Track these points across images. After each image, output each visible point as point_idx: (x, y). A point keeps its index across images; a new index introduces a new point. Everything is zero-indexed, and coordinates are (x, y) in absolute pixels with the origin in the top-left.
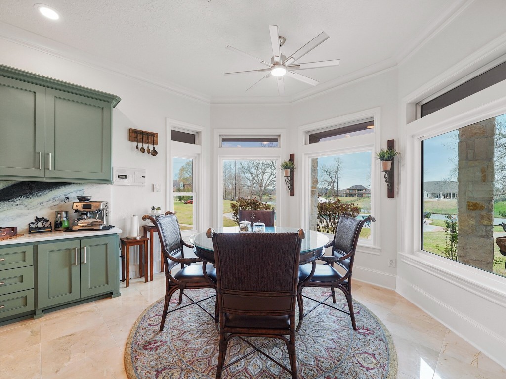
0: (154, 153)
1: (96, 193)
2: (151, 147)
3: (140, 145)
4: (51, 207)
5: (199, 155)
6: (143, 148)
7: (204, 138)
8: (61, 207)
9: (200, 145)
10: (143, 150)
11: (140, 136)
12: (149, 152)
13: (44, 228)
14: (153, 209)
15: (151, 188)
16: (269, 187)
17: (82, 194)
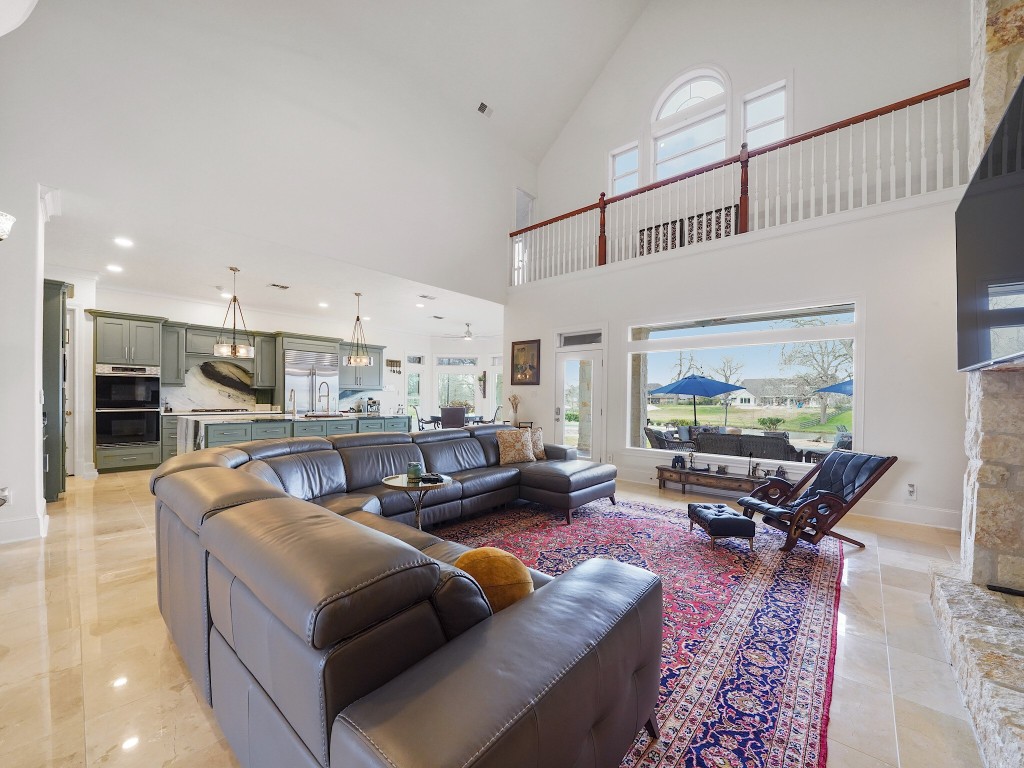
0: (400, 372)
1: (376, 396)
2: (398, 369)
3: (393, 368)
5: (424, 371)
7: (426, 360)
8: (359, 403)
9: (425, 364)
10: (394, 371)
11: (393, 363)
12: (397, 372)
15: (397, 392)
17: (370, 396)
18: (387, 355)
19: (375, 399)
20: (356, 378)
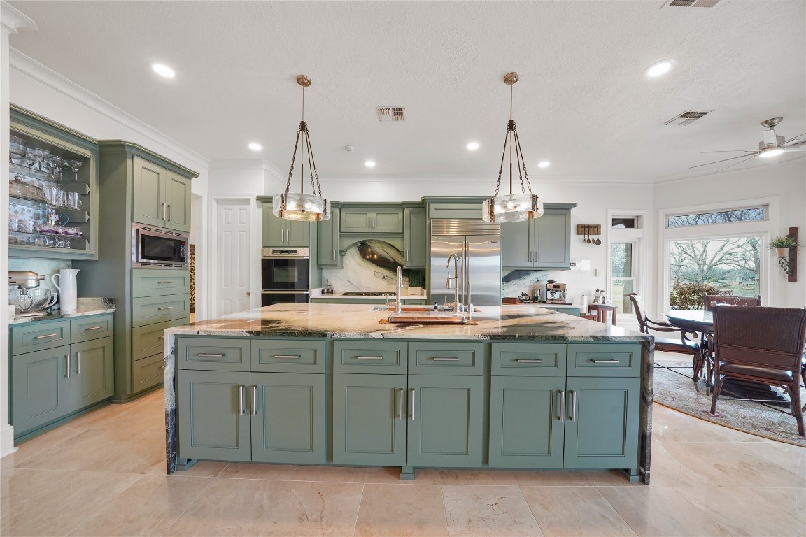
0: (598, 242)
1: (560, 277)
2: (595, 237)
3: (587, 237)
4: (530, 287)
5: (639, 238)
6: (589, 240)
7: (647, 222)
8: (535, 286)
9: (642, 228)
10: (589, 241)
11: (587, 229)
12: (594, 242)
13: (526, 300)
14: (597, 291)
15: (594, 272)
16: (719, 266)
17: (550, 278)
18: (579, 216)
19: (558, 282)
20: (530, 253)
